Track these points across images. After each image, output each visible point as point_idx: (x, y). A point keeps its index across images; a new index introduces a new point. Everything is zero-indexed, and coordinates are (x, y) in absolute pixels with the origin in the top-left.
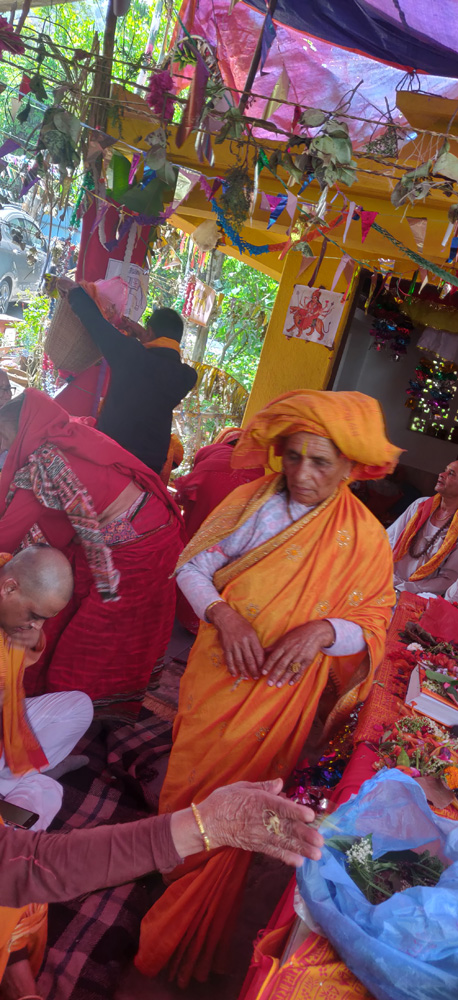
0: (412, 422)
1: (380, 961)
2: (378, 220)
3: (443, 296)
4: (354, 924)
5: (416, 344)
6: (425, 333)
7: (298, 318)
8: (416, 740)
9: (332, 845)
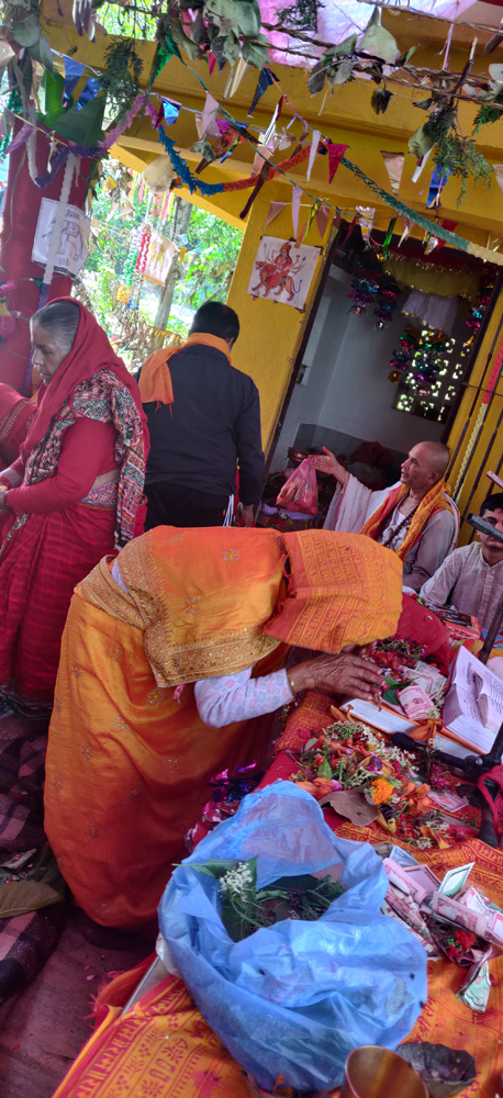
0: (397, 400)
1: (236, 1009)
2: (348, 155)
3: (428, 251)
4: (209, 966)
5: (401, 309)
6: (411, 296)
7: (265, 275)
8: (343, 748)
9: (205, 871)
